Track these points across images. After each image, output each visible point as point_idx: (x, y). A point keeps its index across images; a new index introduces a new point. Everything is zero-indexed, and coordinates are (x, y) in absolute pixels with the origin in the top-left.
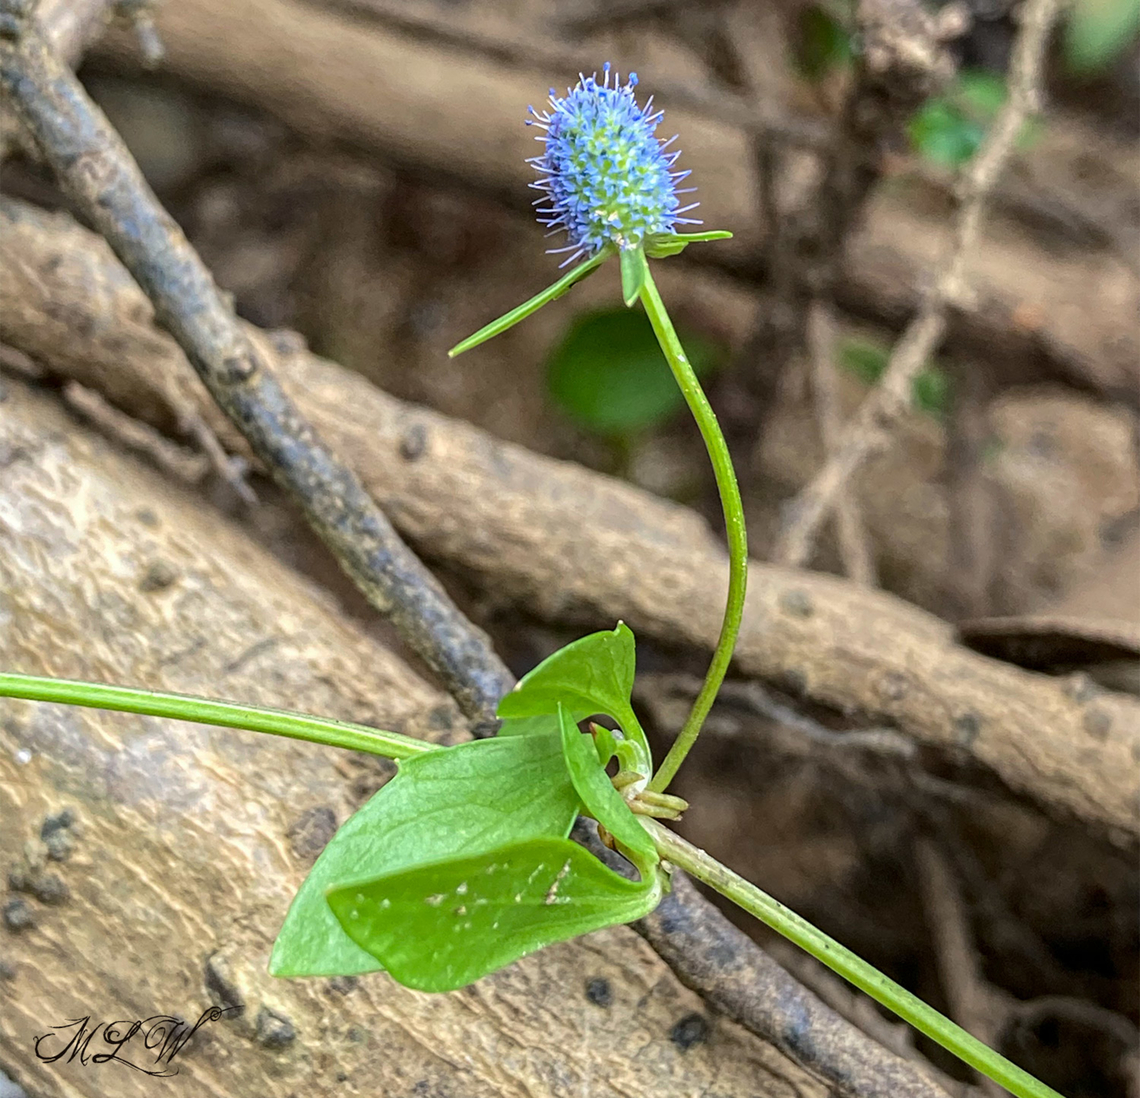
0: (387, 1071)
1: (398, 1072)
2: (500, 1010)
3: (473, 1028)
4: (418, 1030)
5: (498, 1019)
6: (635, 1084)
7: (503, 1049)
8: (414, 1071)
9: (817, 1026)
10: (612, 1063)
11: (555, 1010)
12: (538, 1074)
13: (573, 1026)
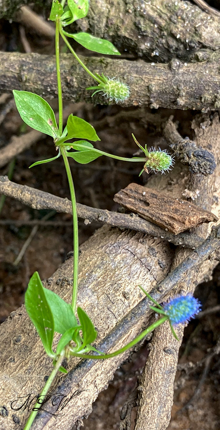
0: (30, 341)
1: (29, 343)
2: (42, 358)
3: (38, 354)
4: (37, 344)
5: (40, 358)
6: (29, 386)
7: (34, 360)
8: (30, 346)
9: (42, 419)
10: (33, 381)
11: (42, 370)
12: (30, 366)
13: (39, 373)
